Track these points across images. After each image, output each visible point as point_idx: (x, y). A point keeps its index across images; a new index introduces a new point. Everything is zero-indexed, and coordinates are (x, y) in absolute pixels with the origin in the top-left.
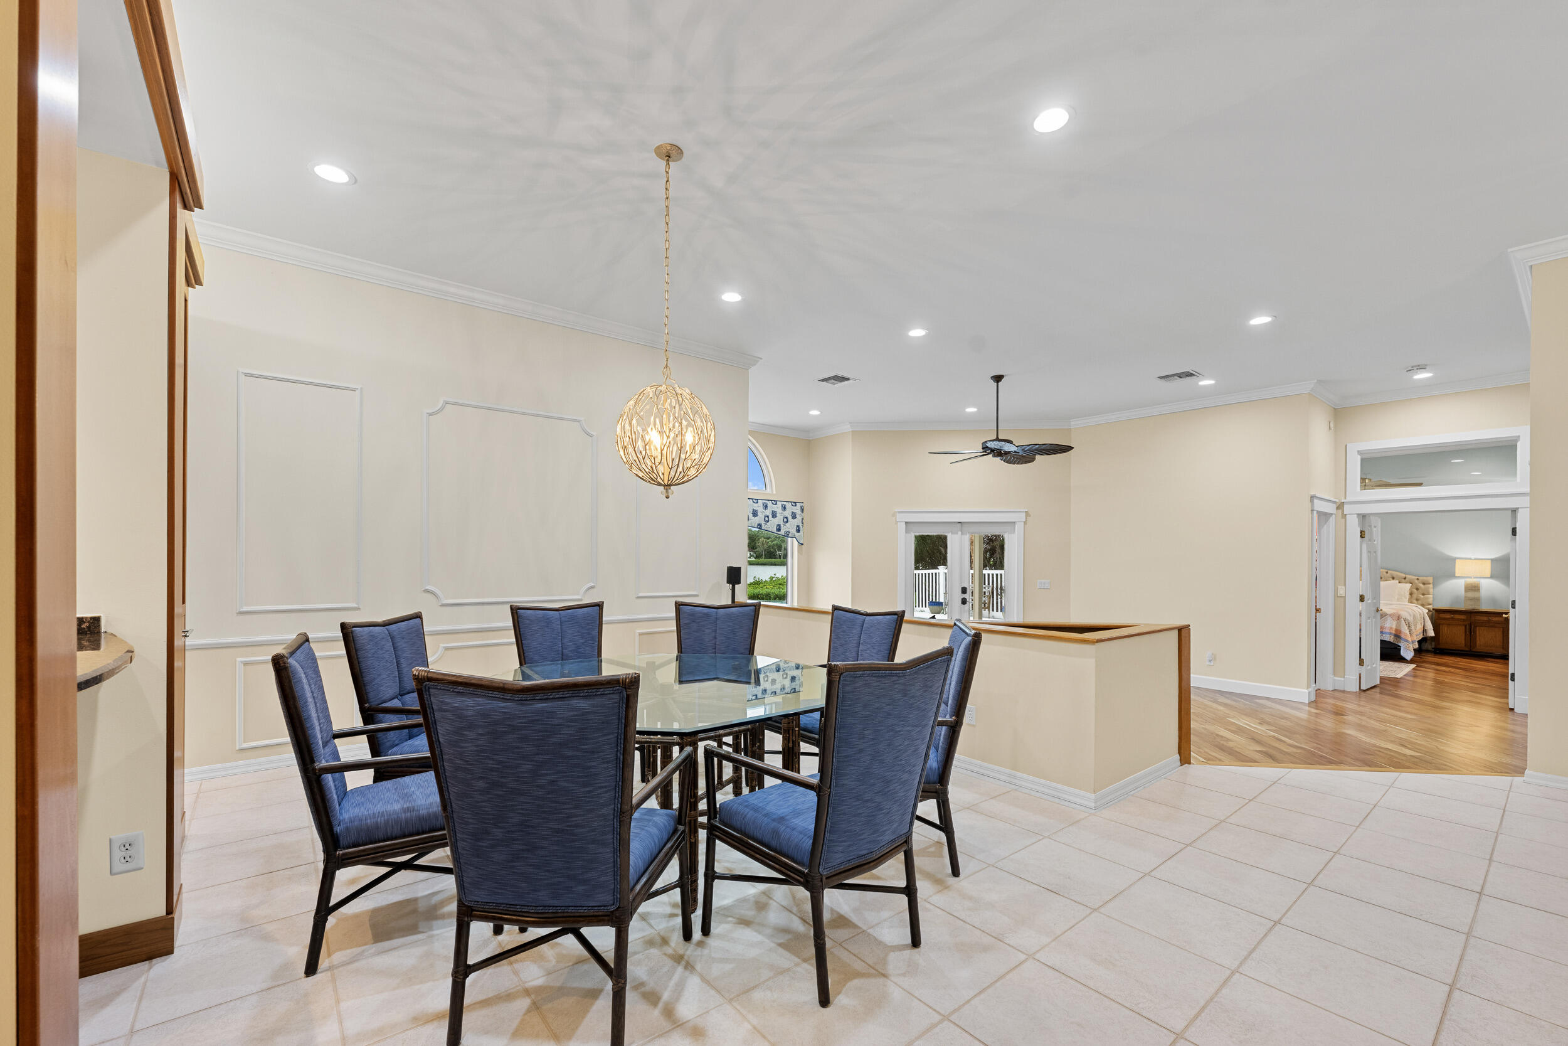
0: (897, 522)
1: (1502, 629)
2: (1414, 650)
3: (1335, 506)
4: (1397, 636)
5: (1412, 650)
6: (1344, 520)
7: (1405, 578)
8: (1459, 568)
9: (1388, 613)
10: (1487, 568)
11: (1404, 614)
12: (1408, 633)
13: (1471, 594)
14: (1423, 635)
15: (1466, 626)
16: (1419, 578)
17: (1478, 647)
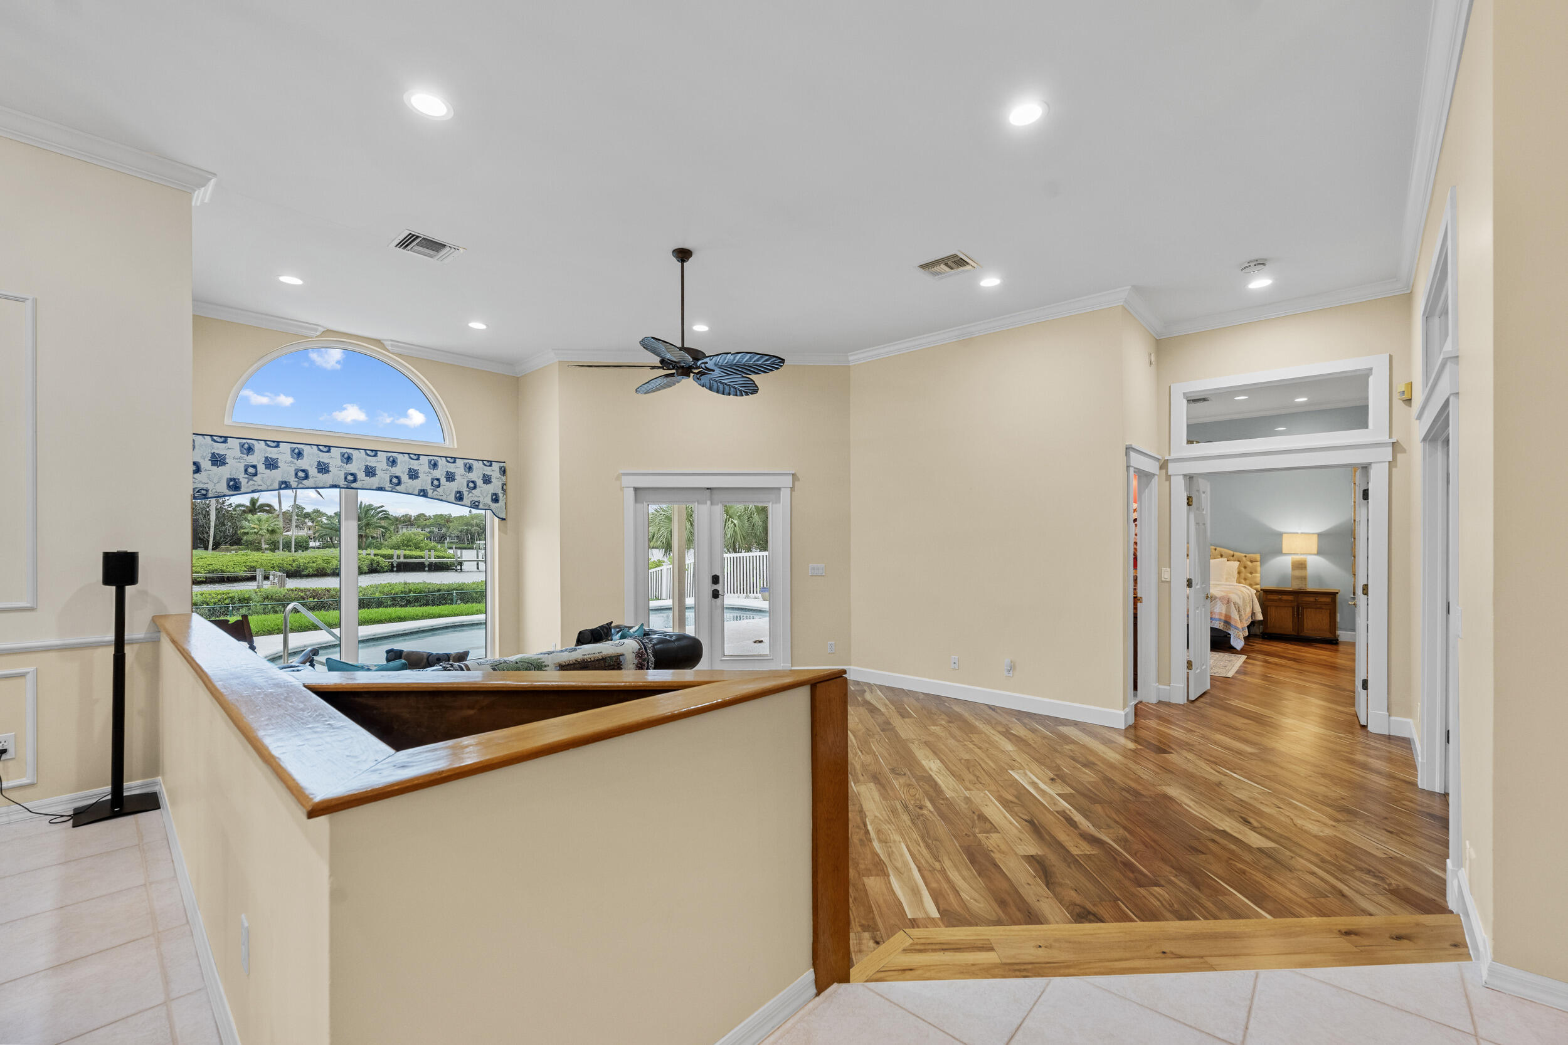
0: (622, 489)
1: (1328, 611)
2: (1244, 638)
3: (1157, 465)
4: (1227, 623)
5: (1243, 639)
6: (1168, 482)
7: (1233, 556)
8: (1287, 544)
9: (1217, 596)
10: (1313, 544)
11: (1234, 598)
12: (1238, 619)
13: (1298, 573)
14: (1252, 618)
15: (1293, 608)
16: (1247, 555)
17: (1305, 631)
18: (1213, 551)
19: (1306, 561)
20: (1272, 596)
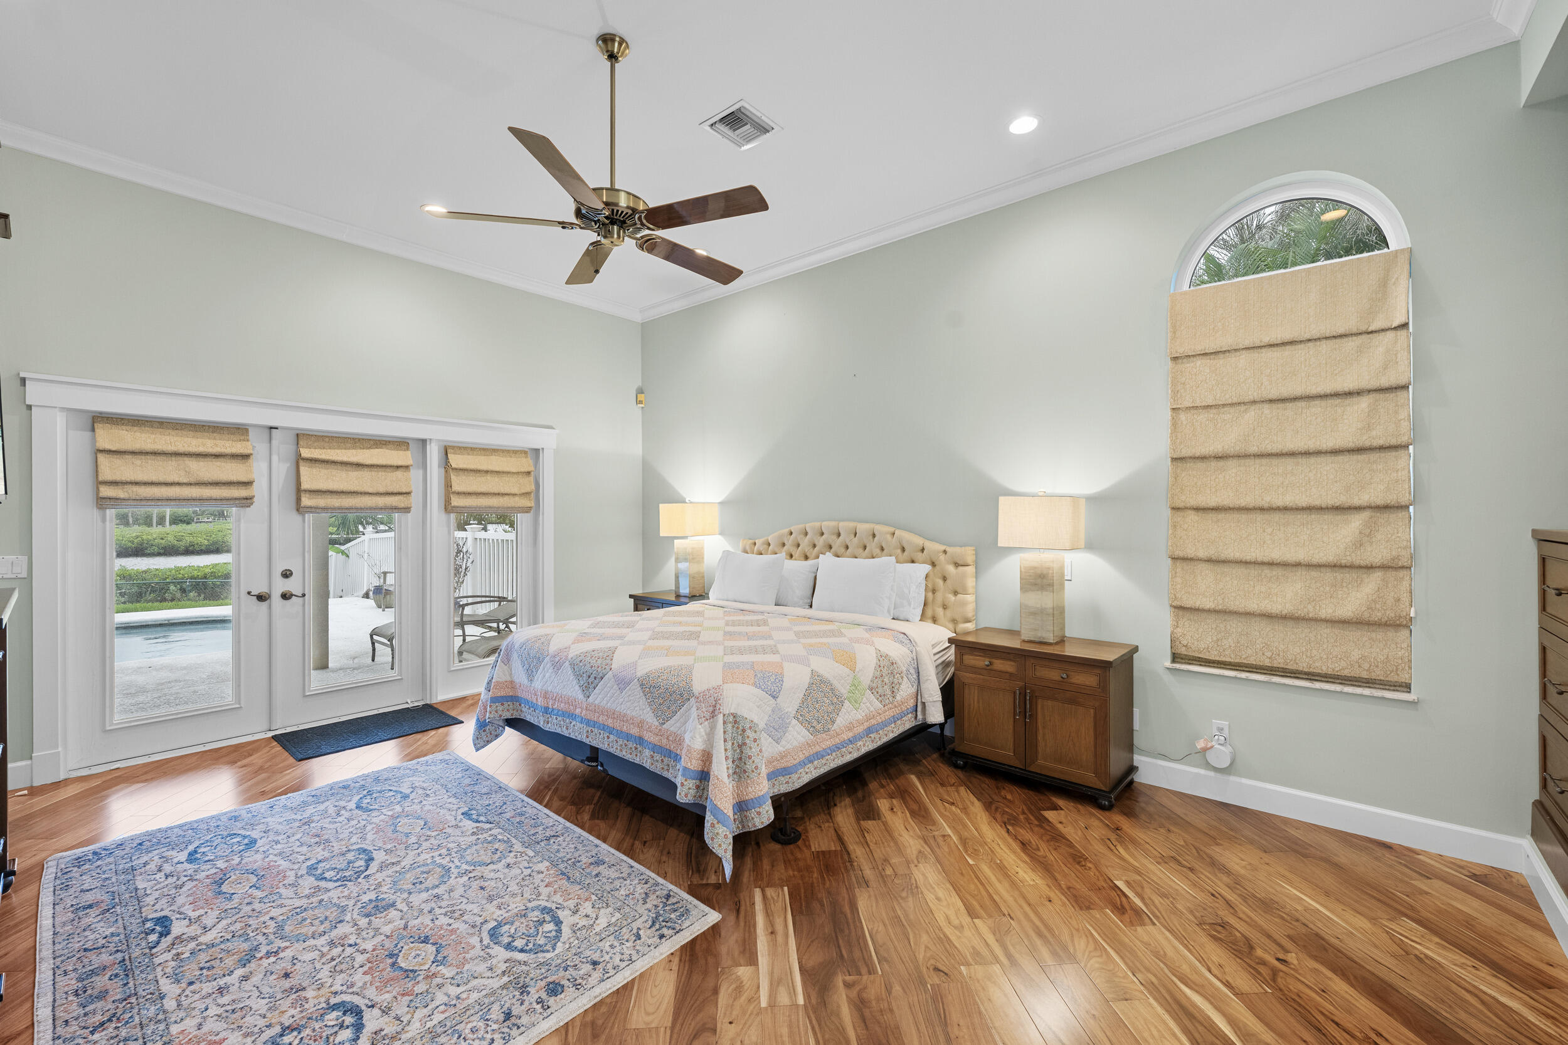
1: (1092, 711)
7: (922, 551)
9: (699, 686)
10: (1074, 522)
13: (1042, 600)
14: (916, 718)
15: (1015, 694)
16: (948, 549)
17: (1040, 762)
18: (889, 537)
19: (1058, 568)
20: (971, 660)
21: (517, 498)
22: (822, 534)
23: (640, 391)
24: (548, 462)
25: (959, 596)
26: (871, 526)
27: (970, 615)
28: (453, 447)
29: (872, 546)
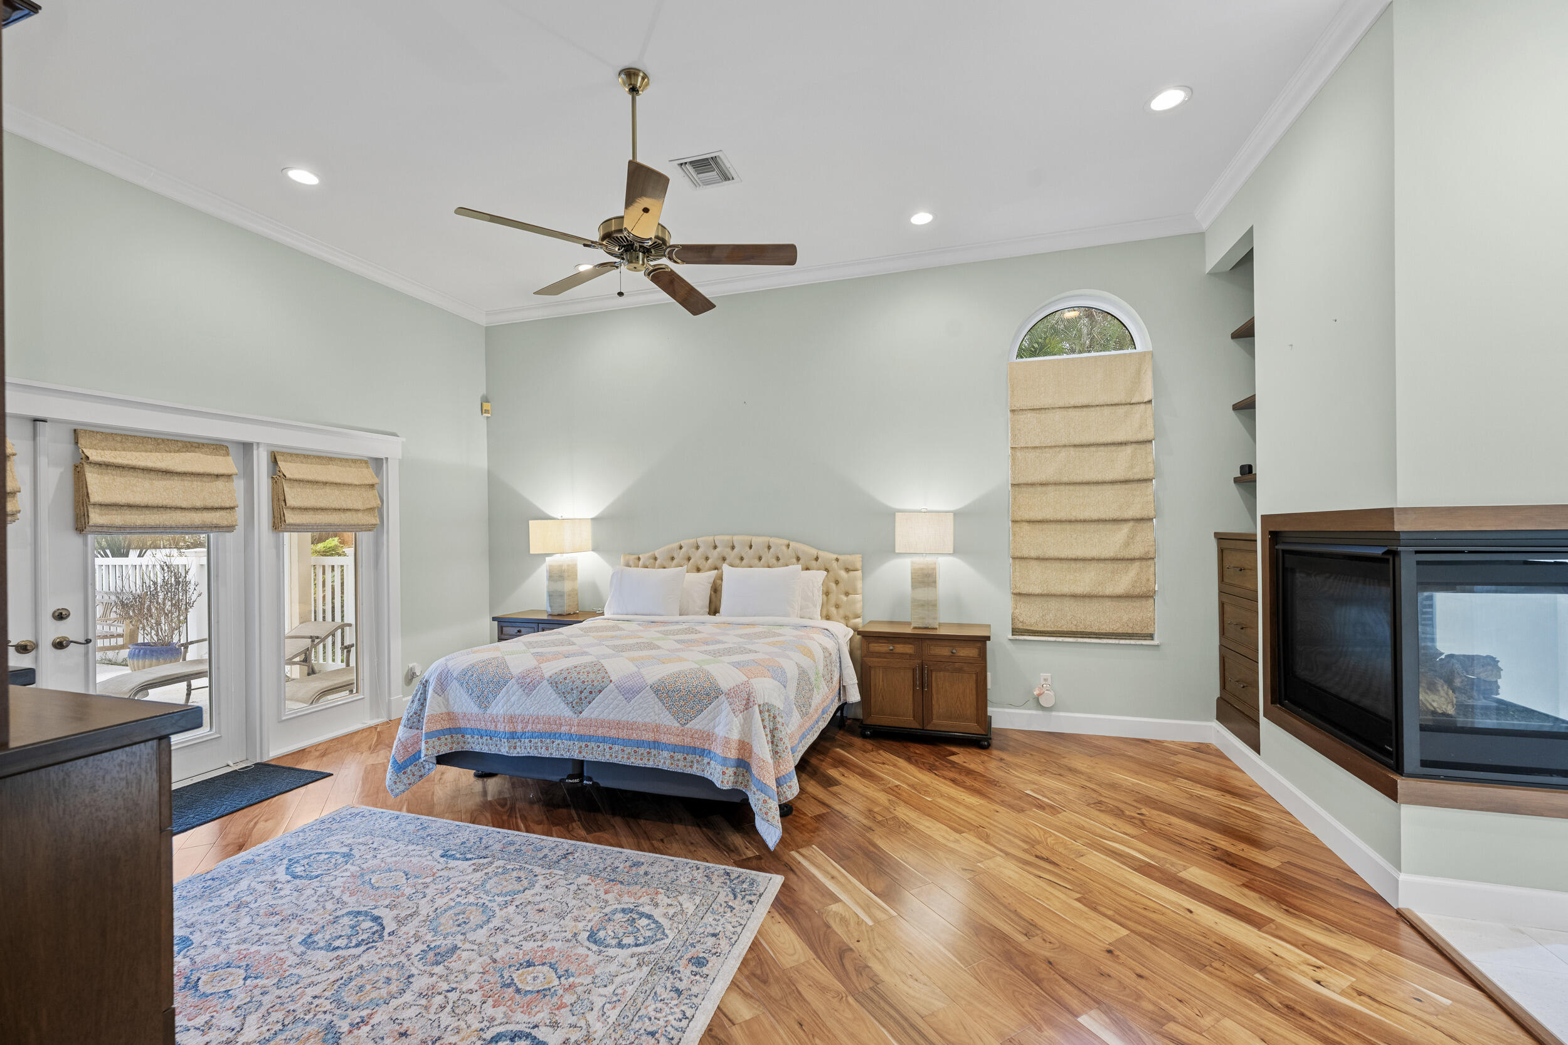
1: (974, 676)
7: (817, 559)
8: (906, 534)
9: (725, 684)
10: (946, 533)
13: (923, 594)
14: (840, 699)
15: (914, 670)
16: (839, 557)
17: (935, 721)
18: (784, 548)
19: (934, 569)
20: (876, 647)
21: (360, 515)
22: (715, 547)
23: (485, 400)
24: (392, 473)
25: (850, 596)
26: (766, 539)
27: (859, 611)
28: (283, 454)
29: (768, 557)
